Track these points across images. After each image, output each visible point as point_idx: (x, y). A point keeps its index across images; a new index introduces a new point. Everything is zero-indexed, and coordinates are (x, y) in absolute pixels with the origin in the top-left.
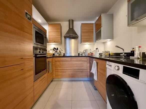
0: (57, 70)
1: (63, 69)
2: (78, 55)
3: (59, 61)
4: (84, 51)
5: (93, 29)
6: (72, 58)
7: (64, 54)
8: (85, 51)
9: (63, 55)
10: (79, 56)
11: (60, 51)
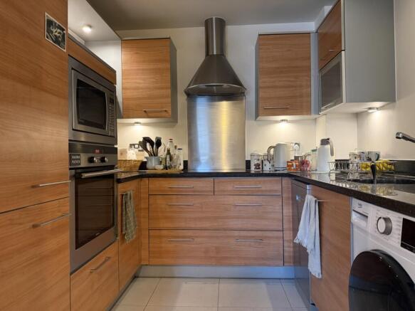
0: (157, 233)
1: (183, 225)
2: (243, 168)
3: (164, 194)
4: (268, 151)
5: (309, 58)
6: (217, 179)
7: (186, 163)
8: (272, 150)
9: (182, 167)
10: (247, 174)
11: (168, 151)
